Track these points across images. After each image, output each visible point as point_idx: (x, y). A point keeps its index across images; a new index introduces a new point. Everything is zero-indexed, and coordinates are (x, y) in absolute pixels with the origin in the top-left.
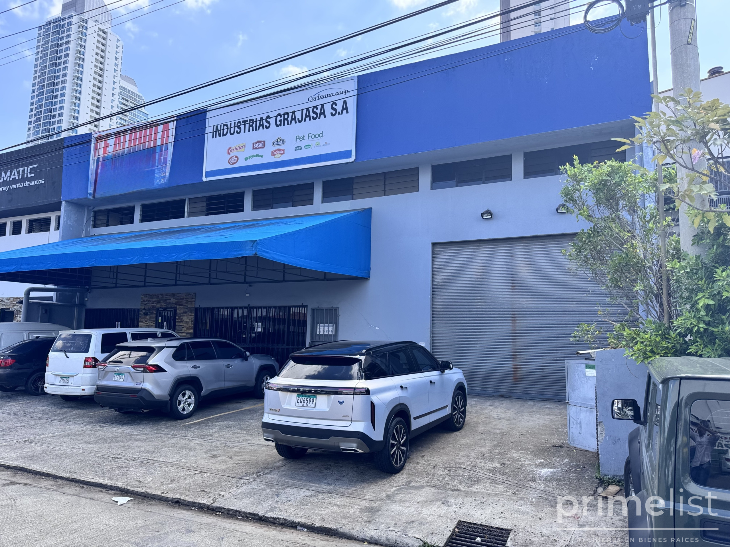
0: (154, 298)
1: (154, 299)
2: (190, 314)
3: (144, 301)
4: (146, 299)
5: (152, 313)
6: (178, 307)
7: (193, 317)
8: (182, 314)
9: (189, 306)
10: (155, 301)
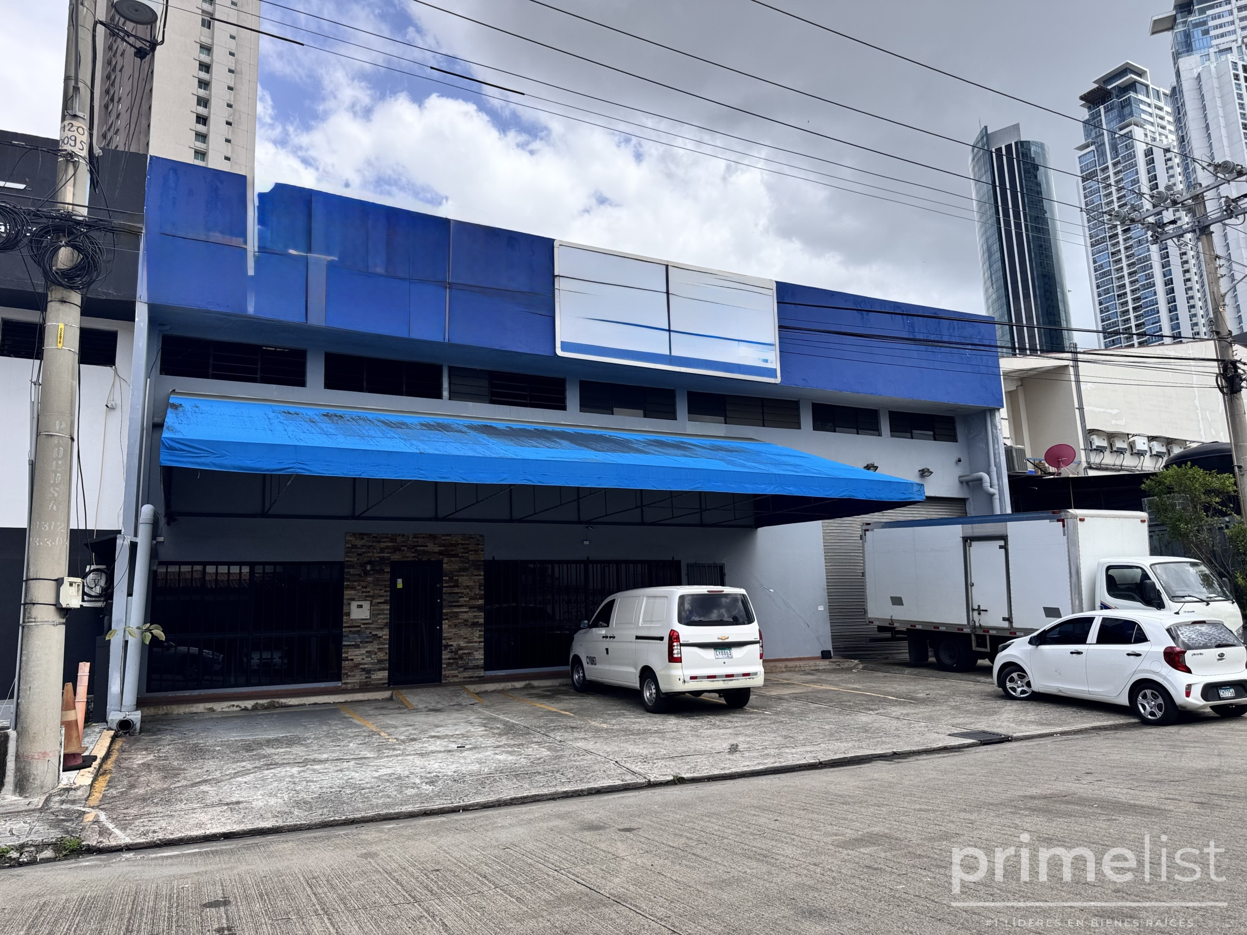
0: (385, 542)
1: (383, 545)
2: (475, 573)
3: (354, 546)
4: (359, 543)
5: (381, 571)
6: (445, 560)
7: (482, 577)
8: (457, 571)
9: (472, 558)
10: (387, 547)
